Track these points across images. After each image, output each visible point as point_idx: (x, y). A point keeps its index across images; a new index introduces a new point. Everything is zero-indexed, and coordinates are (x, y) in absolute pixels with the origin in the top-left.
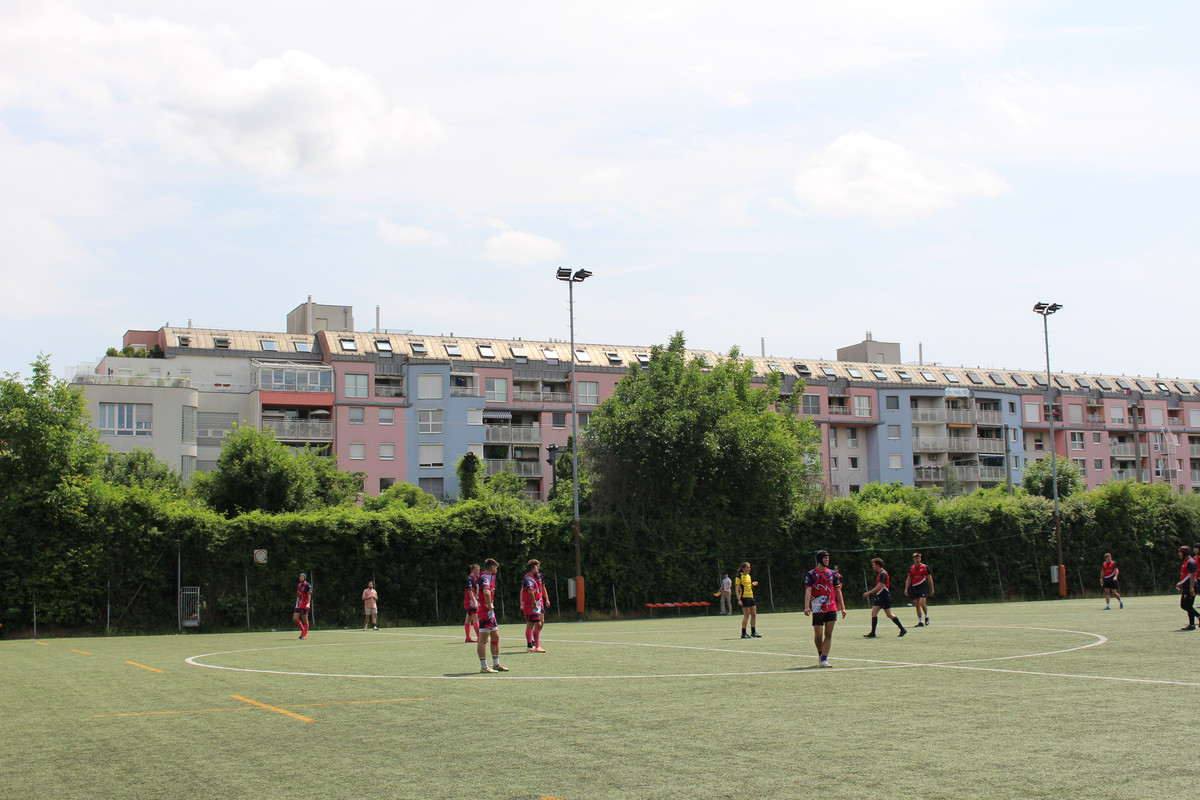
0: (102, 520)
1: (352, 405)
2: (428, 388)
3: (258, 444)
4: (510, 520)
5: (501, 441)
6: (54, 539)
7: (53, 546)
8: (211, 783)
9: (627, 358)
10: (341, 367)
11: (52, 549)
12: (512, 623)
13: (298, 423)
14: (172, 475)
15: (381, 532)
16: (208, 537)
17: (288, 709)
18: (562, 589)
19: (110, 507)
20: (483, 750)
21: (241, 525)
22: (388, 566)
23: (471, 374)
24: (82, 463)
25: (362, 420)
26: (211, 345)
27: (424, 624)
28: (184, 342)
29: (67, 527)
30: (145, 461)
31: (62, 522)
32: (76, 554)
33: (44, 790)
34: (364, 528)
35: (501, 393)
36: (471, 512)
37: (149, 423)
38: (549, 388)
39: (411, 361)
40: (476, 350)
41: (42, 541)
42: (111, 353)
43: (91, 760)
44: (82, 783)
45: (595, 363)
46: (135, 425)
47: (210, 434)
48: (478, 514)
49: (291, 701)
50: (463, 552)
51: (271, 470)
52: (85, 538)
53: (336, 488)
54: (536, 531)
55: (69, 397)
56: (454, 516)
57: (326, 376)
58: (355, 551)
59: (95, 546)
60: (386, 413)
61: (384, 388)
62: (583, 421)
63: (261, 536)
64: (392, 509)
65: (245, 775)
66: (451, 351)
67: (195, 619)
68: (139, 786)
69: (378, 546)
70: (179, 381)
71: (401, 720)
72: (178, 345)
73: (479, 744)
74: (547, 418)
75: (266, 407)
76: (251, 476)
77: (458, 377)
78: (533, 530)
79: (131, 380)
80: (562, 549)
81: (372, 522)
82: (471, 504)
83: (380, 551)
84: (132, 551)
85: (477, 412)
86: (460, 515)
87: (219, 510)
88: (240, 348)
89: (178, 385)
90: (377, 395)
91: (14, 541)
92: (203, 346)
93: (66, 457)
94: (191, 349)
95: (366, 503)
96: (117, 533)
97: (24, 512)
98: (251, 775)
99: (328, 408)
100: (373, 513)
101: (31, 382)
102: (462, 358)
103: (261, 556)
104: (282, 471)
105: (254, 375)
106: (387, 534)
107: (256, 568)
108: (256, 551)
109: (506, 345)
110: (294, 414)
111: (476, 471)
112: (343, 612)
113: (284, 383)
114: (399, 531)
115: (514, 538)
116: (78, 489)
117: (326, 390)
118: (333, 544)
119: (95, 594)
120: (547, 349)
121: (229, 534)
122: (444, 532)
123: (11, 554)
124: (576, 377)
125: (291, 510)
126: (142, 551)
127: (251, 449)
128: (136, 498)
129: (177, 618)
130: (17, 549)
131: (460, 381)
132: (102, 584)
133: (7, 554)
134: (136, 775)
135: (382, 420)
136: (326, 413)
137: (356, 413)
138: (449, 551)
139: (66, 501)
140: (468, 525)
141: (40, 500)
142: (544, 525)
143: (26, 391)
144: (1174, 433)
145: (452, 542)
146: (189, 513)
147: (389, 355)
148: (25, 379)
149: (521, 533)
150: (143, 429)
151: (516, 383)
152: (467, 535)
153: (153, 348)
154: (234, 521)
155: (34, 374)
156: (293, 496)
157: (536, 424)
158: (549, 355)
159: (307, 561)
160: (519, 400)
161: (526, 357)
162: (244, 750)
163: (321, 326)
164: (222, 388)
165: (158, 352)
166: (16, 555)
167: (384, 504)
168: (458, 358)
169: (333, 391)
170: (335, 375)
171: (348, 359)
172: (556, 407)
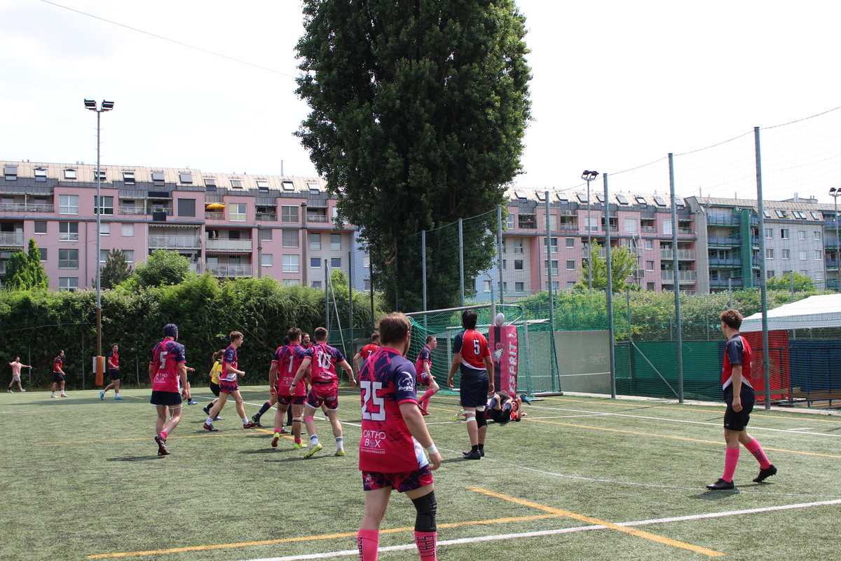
9: (113, 176)
45: (81, 179)
62: (63, 229)
74: (30, 226)
124: (57, 191)
144: (647, 239)
157: (19, 231)
158: (40, 173)
172: (37, 215)
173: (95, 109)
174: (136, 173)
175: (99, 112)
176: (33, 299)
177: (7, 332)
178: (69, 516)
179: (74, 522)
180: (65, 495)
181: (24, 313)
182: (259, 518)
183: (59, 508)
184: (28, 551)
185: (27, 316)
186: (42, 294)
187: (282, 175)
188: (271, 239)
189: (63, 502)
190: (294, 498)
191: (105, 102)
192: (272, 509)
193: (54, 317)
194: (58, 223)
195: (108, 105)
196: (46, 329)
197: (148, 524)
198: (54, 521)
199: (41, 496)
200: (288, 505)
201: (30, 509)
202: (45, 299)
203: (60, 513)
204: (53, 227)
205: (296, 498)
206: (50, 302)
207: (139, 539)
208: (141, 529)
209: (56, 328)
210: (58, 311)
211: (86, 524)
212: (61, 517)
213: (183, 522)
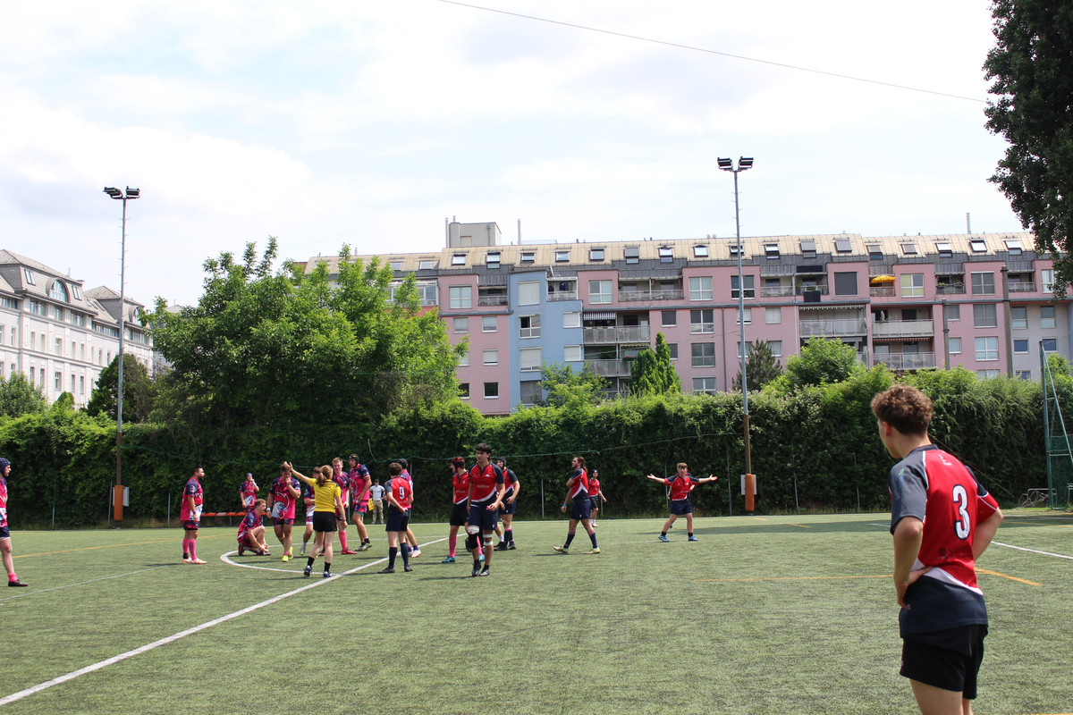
1: (456, 316)
2: (527, 295)
5: (607, 342)
9: (752, 250)
10: (446, 281)
23: (575, 278)
25: (466, 329)
35: (606, 296)
40: (587, 254)
45: (713, 257)
57: (430, 293)
60: (489, 322)
61: (488, 299)
62: (695, 319)
66: (562, 257)
74: (656, 317)
77: (562, 282)
85: (574, 315)
90: (481, 305)
102: (570, 263)
109: (622, 246)
117: (432, 304)
120: (664, 247)
124: (687, 273)
131: (564, 286)
135: (485, 329)
137: (461, 323)
147: (497, 266)
157: (645, 324)
158: (665, 253)
163: (466, 244)
168: (565, 264)
169: (437, 304)
170: (440, 289)
171: (454, 273)
172: (664, 304)
173: (730, 169)
174: (780, 244)
175: (736, 172)
176: (667, 406)
177: (639, 446)
178: (757, 670)
179: (764, 677)
180: (745, 643)
181: (658, 423)
182: (1003, 685)
183: (743, 660)
184: (719, 710)
185: (661, 426)
186: (677, 398)
187: (969, 232)
188: (958, 318)
189: (745, 652)
190: (1045, 660)
191: (742, 158)
192: (1018, 673)
193: (692, 427)
194: (688, 312)
195: (746, 163)
196: (683, 441)
197: (858, 685)
198: (741, 675)
199: (717, 645)
200: (1040, 669)
201: (708, 659)
202: (681, 405)
203: (746, 666)
204: (683, 317)
205: (1047, 660)
206: (687, 409)
207: (850, 703)
208: (850, 690)
209: (696, 440)
210: (697, 419)
211: (779, 681)
212: (747, 671)
213: (901, 685)
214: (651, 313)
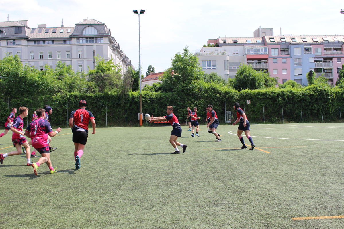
0: (203, 92)
1: (274, 58)
2: (297, 52)
3: (247, 69)
4: (325, 91)
5: (320, 67)
6: (190, 98)
7: (190, 100)
8: (239, 174)
10: (270, 47)
11: (190, 101)
12: (325, 122)
13: (258, 64)
14: (222, 79)
15: (284, 95)
16: (233, 97)
17: (261, 149)
18: (342, 112)
19: (205, 89)
20: (331, 166)
21: (243, 93)
22: (286, 105)
23: (310, 47)
24: (197, 76)
25: (277, 62)
26: (232, 42)
27: (298, 122)
28: (224, 42)
29: (194, 94)
30: (215, 76)
31: (192, 93)
32: (197, 102)
33: (187, 173)
34: (279, 94)
35: (320, 52)
36: (313, 88)
37: (215, 66)
38: (335, 50)
39: (291, 44)
40: (312, 39)
41: (187, 98)
42: (204, 46)
43: (202, 164)
44: (199, 171)
46: (211, 66)
47: (233, 68)
48: (315, 89)
49: (262, 146)
50: (310, 101)
51: (251, 77)
52: (198, 97)
53: (270, 82)
54: (333, 94)
55: (193, 58)
56: (307, 90)
57: (266, 49)
58: (277, 100)
59: (202, 100)
60: (284, 60)
61: (283, 52)
63: (248, 97)
64: (287, 88)
65: (250, 171)
66: (304, 40)
67: (230, 120)
68: (217, 173)
69: (284, 99)
70: (223, 53)
71: (299, 154)
72: (223, 43)
73: (329, 163)
74: (335, 60)
75: (248, 59)
76: (245, 79)
77: (306, 48)
78: (332, 94)
79: (210, 54)
80: (342, 100)
81: (282, 92)
82: (312, 86)
83: (284, 100)
84: (212, 101)
85: (312, 59)
86: (309, 89)
87: (236, 89)
88: (240, 42)
89: (223, 54)
90: (281, 54)
91: (180, 99)
92: (230, 43)
93: (193, 75)
94: (226, 44)
95: (279, 86)
96: (207, 96)
97: (182, 91)
98: (252, 171)
99: (267, 59)
100: (282, 89)
101: (183, 54)
102: (307, 42)
103: (248, 102)
104: (254, 77)
105: (244, 50)
106: (286, 95)
107: (247, 106)
108: (247, 101)
109: (321, 37)
110: (257, 61)
111: (313, 76)
112: (273, 119)
113: (253, 52)
114: (290, 95)
115: (326, 96)
116: (197, 84)
117: (266, 54)
118: (270, 99)
119: (202, 113)
120: (335, 38)
121: (239, 96)
122: (304, 94)
123: (179, 103)
125: (257, 89)
126: (215, 101)
127: (245, 71)
128: (213, 86)
129: (225, 120)
130: (181, 101)
131: (307, 49)
132: (204, 110)
133: (178, 102)
134: (216, 170)
135: (282, 62)
136: (266, 60)
137: (275, 60)
138: (305, 100)
139: (193, 87)
140: (312, 92)
141: (186, 87)
142: (336, 92)
143: (182, 57)
145: (306, 98)
146: (227, 90)
147: (285, 42)
148: (182, 53)
149: (328, 95)
150: (214, 67)
151: (325, 49)
152: (311, 96)
153: (216, 44)
154: (240, 92)
155: (184, 52)
156: (258, 85)
157: (331, 62)
158: (335, 40)
159: (262, 104)
160: (326, 54)
161: (328, 41)
162: (249, 162)
163: (264, 35)
164: (235, 54)
165: (217, 45)
166: (181, 103)
167: (285, 86)
168: (306, 42)
169: (268, 54)
170: (268, 49)
171: (272, 44)
172: (338, 56)
214: (333, 58)
